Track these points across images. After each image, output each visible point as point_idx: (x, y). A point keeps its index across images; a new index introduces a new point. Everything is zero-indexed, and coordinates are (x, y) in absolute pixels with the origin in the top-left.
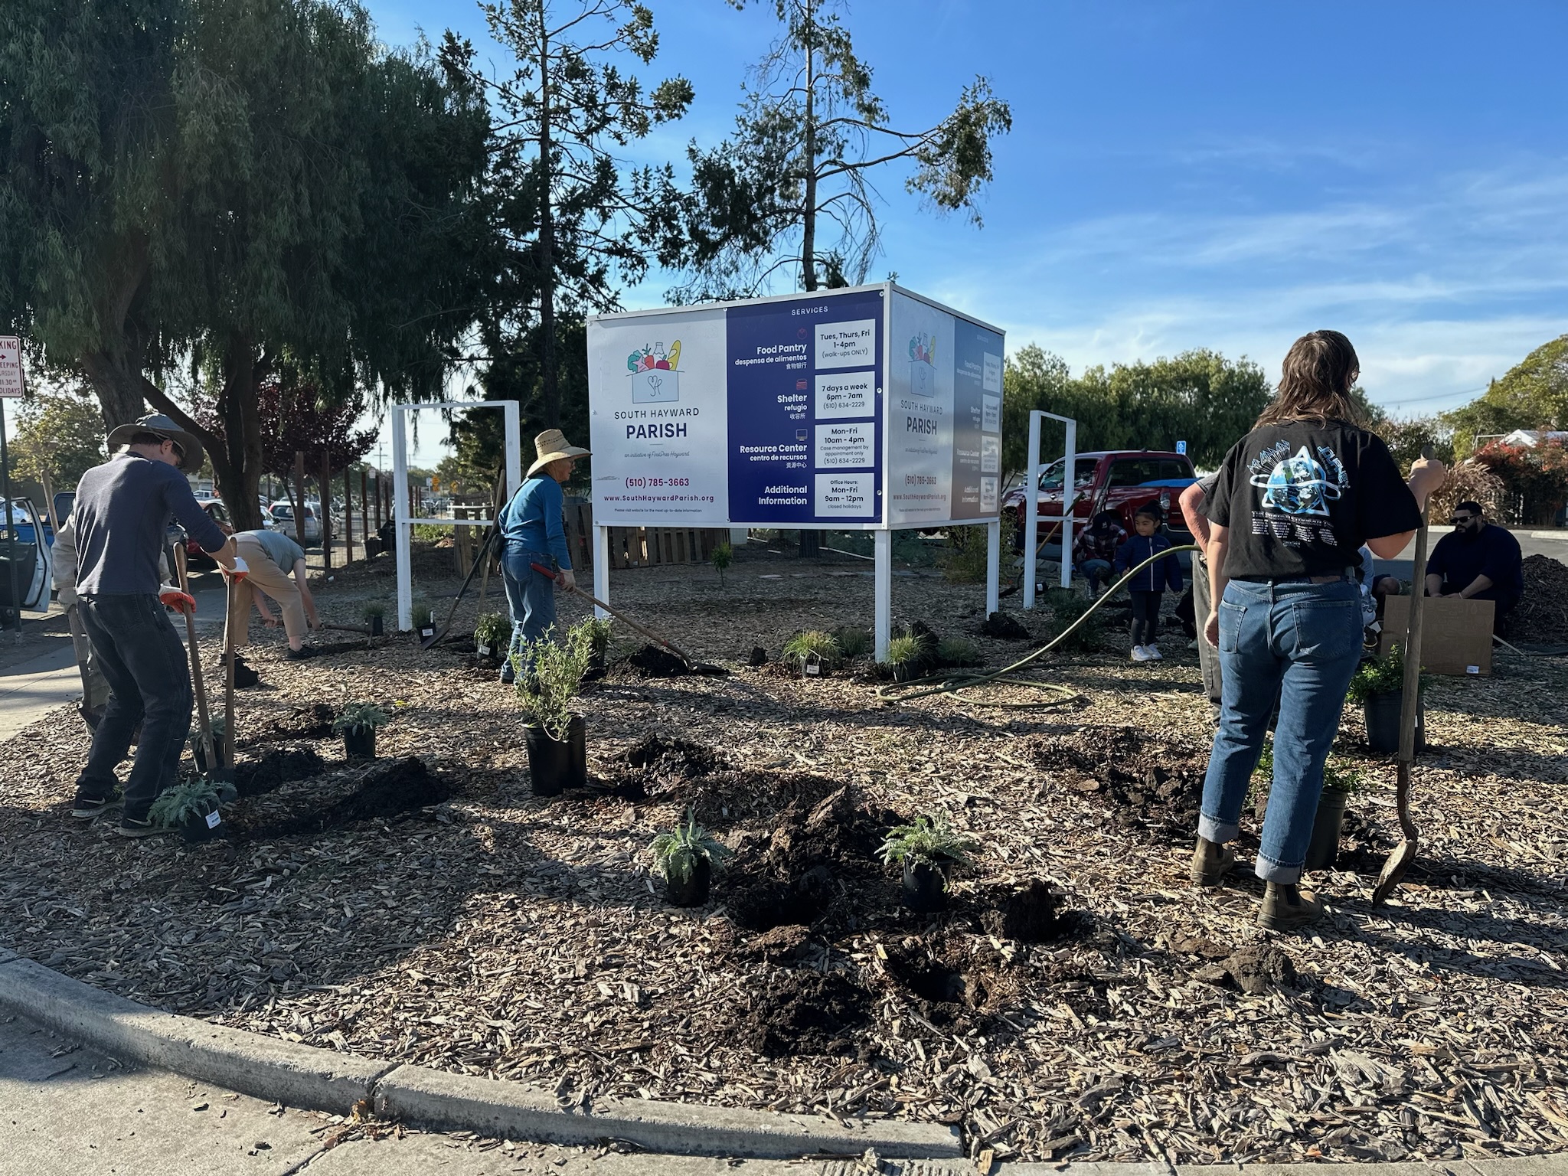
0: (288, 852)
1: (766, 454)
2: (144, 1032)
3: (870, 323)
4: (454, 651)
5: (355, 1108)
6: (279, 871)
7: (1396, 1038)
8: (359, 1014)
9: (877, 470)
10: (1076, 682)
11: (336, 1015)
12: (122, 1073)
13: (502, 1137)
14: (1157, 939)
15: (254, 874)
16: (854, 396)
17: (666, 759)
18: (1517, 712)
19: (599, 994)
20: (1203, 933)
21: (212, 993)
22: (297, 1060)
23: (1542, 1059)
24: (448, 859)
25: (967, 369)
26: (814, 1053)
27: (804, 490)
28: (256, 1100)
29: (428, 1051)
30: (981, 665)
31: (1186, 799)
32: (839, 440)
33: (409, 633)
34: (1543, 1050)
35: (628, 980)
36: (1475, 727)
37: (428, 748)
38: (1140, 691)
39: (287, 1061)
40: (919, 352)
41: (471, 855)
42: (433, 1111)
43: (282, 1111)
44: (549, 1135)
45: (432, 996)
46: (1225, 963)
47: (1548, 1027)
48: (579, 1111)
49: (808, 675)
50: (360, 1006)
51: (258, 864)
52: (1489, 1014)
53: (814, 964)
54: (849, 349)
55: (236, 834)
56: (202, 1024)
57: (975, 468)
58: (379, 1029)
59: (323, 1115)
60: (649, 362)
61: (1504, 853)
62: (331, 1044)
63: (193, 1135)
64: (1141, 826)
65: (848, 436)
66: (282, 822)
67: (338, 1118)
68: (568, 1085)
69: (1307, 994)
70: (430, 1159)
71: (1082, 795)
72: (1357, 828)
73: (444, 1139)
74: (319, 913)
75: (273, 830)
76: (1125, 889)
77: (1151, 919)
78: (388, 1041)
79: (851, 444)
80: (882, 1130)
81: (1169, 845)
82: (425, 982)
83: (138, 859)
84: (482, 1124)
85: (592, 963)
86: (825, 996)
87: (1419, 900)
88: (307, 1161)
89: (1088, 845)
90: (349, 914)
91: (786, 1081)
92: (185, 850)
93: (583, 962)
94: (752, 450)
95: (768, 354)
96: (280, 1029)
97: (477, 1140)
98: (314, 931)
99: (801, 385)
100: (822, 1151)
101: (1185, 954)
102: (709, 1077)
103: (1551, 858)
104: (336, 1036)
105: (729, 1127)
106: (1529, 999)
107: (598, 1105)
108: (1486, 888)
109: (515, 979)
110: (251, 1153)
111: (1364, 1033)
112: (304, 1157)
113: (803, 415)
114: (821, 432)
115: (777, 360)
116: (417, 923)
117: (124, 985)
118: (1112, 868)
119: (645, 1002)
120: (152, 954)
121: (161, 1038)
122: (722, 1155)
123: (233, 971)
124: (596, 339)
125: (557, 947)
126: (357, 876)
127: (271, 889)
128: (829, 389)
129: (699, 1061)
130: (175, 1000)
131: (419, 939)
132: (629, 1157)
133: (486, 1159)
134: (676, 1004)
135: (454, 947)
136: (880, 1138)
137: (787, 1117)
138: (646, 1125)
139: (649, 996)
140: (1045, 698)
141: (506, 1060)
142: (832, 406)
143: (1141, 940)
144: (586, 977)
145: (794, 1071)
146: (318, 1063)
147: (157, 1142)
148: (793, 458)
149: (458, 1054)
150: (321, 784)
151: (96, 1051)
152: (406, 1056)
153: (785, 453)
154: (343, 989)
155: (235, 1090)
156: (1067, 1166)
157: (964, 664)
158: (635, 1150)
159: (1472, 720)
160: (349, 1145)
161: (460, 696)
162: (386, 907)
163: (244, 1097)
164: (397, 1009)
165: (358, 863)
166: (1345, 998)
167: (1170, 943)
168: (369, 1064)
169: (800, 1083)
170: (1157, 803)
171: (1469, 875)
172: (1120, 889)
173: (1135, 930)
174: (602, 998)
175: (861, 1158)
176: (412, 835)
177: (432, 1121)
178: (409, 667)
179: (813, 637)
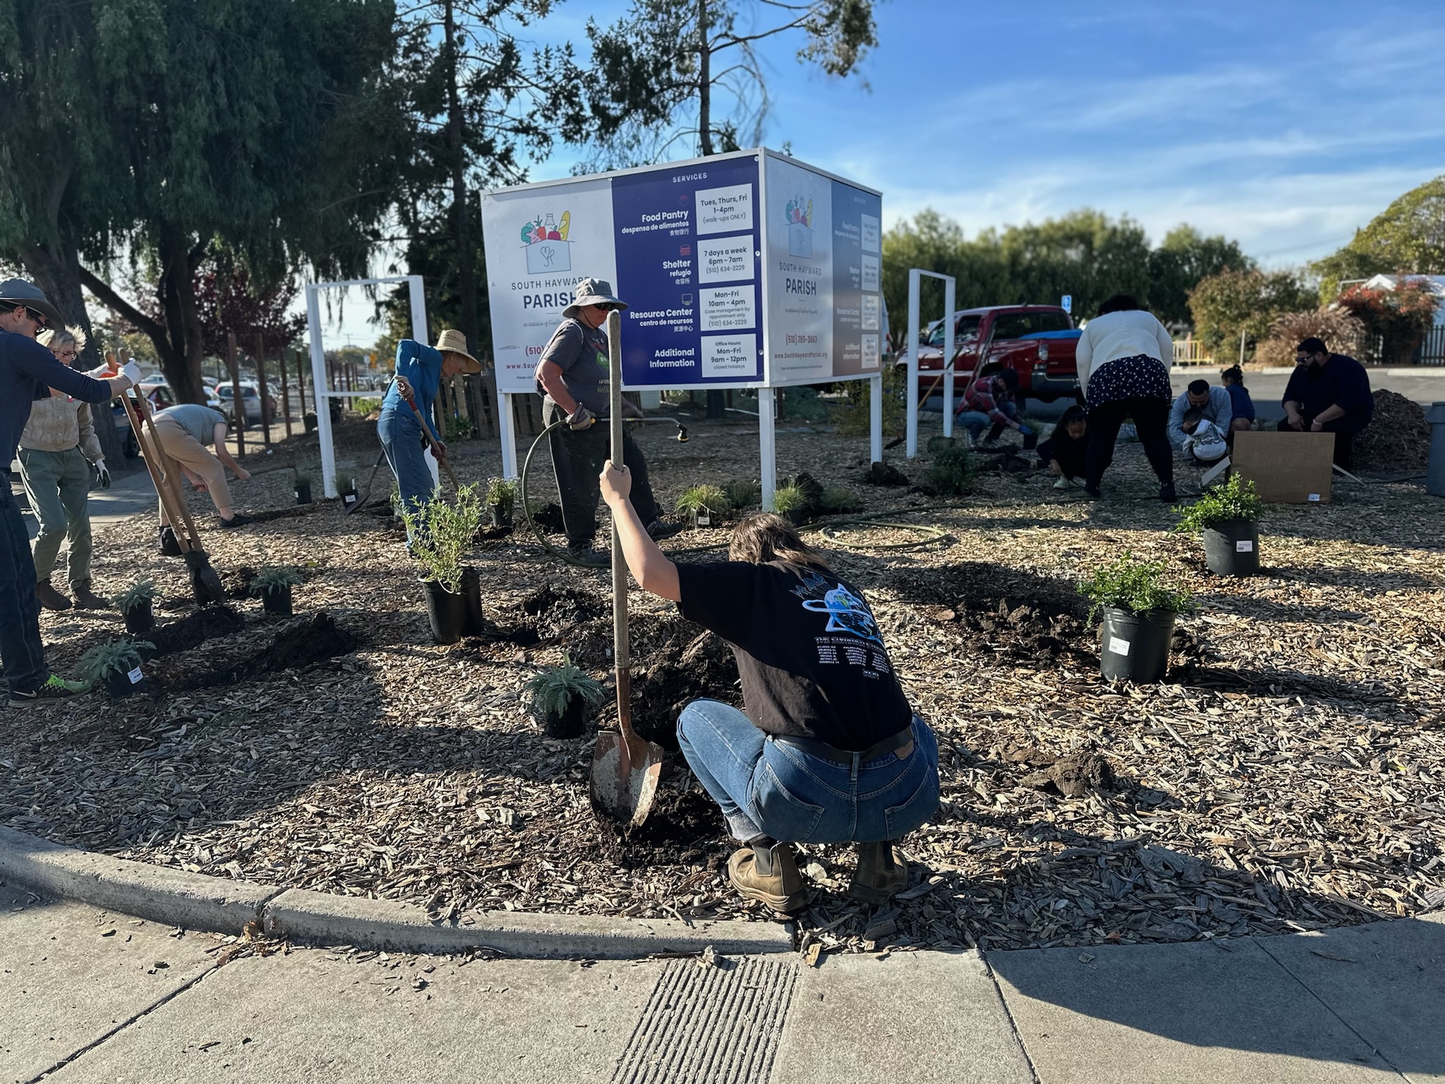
0: (202, 702)
1: (655, 319)
2: (57, 868)
3: (747, 189)
4: (374, 514)
5: (246, 929)
6: (193, 720)
7: (1200, 832)
8: (256, 846)
9: (758, 331)
10: (944, 522)
11: (235, 846)
12: (39, 905)
13: (378, 950)
14: (991, 750)
15: (171, 723)
16: (734, 260)
17: (558, 607)
18: (1350, 535)
19: (477, 819)
20: (1035, 744)
21: (123, 831)
22: (194, 888)
23: (1331, 846)
24: (350, 704)
25: (845, 231)
26: (668, 864)
27: (691, 352)
28: (159, 925)
29: (315, 876)
30: (861, 511)
31: (1034, 624)
32: (722, 303)
33: (334, 500)
34: (1333, 838)
35: (505, 805)
36: (1308, 550)
37: (342, 603)
38: (1004, 528)
39: (184, 890)
40: (796, 215)
41: (370, 699)
42: (316, 928)
43: (182, 934)
44: (420, 946)
45: (324, 827)
46: (1049, 770)
47: (1341, 817)
48: (447, 923)
49: (700, 526)
50: (257, 838)
51: (174, 714)
52: (1288, 807)
53: (675, 784)
54: (728, 214)
55: (156, 687)
56: (111, 860)
57: (856, 326)
58: (273, 858)
59: (219, 936)
60: (541, 233)
61: (1321, 662)
62: (228, 873)
63: (99, 958)
64: (988, 650)
65: (730, 299)
66: (202, 676)
67: (232, 938)
68: (440, 901)
69: (1122, 796)
70: (312, 971)
71: (938, 624)
72: (1188, 644)
73: (326, 954)
74: (227, 757)
75: (191, 683)
76: (967, 707)
77: (988, 732)
78: (280, 869)
79: (733, 307)
80: (722, 930)
81: (1013, 666)
82: (318, 814)
83: (67, 714)
84: (360, 939)
85: (473, 792)
86: (681, 812)
87: (1238, 707)
88: (201, 978)
89: (938, 669)
90: (255, 755)
91: (640, 889)
92: (110, 704)
93: (464, 791)
94: (642, 315)
95: (653, 221)
96: (182, 861)
97: (356, 953)
98: (222, 773)
99: (685, 251)
100: (666, 950)
101: (1016, 763)
102: (570, 888)
103: (1364, 665)
104: (233, 866)
105: (582, 933)
106: (1328, 792)
107: (464, 917)
108: (1300, 694)
109: (401, 809)
110: (150, 972)
111: (1171, 827)
112: (198, 973)
113: (688, 280)
114: (705, 296)
115: (662, 227)
116: (316, 761)
117: (44, 827)
118: (957, 688)
119: (519, 824)
120: (71, 798)
121: (72, 874)
122: (576, 957)
123: (145, 811)
124: (491, 213)
125: (443, 779)
126: (265, 721)
127: (186, 736)
128: (712, 253)
129: (563, 874)
130: (89, 839)
131: (317, 776)
132: (492, 963)
133: (362, 969)
134: (548, 824)
135: (348, 782)
136: (718, 937)
137: (636, 921)
138: (507, 934)
139: (523, 819)
140: (915, 539)
141: (385, 881)
142: (714, 270)
143: (977, 752)
144: (467, 804)
145: (649, 880)
146: (212, 891)
147: (66, 965)
148: (680, 322)
149: (342, 878)
150: (240, 640)
151: (18, 887)
152: (295, 881)
153: (672, 318)
154: (244, 824)
155: (141, 917)
156: (888, 955)
157: (845, 511)
158: (498, 956)
159: (1307, 544)
160: (240, 961)
161: (376, 556)
162: (289, 749)
163: (149, 923)
164: (291, 839)
165: (267, 710)
166: (1158, 798)
167: (1003, 754)
168: (259, 889)
169: (653, 891)
170: (1006, 628)
171: (1286, 684)
172: (962, 707)
173: (972, 743)
174: (479, 823)
175: (701, 955)
176: (318, 684)
177: (316, 937)
178: (331, 533)
179: (703, 490)
